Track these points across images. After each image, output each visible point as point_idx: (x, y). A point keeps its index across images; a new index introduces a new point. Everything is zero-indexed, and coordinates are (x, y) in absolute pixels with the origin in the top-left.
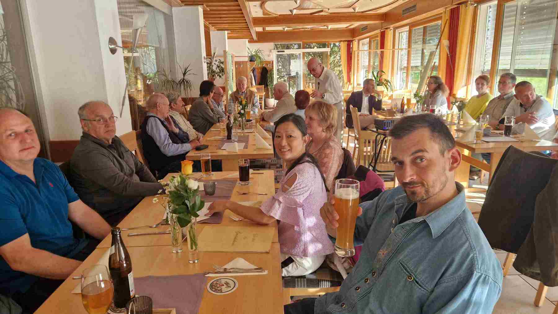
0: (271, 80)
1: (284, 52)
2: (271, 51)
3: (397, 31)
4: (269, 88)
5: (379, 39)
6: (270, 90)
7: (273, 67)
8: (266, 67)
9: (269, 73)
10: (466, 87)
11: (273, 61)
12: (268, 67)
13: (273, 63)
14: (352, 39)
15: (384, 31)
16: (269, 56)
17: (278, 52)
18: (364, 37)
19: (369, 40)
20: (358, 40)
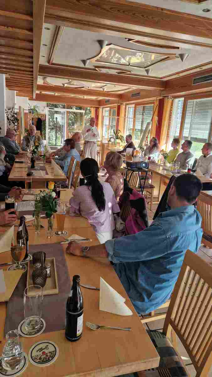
1: (54, 109)
2: (44, 108)
3: (127, 106)
5: (116, 109)
7: (45, 118)
8: (41, 118)
10: (166, 145)
11: (46, 115)
12: (43, 118)
13: (46, 116)
15: (120, 105)
16: (43, 111)
17: (50, 109)
18: (107, 107)
19: (109, 108)
20: (103, 108)
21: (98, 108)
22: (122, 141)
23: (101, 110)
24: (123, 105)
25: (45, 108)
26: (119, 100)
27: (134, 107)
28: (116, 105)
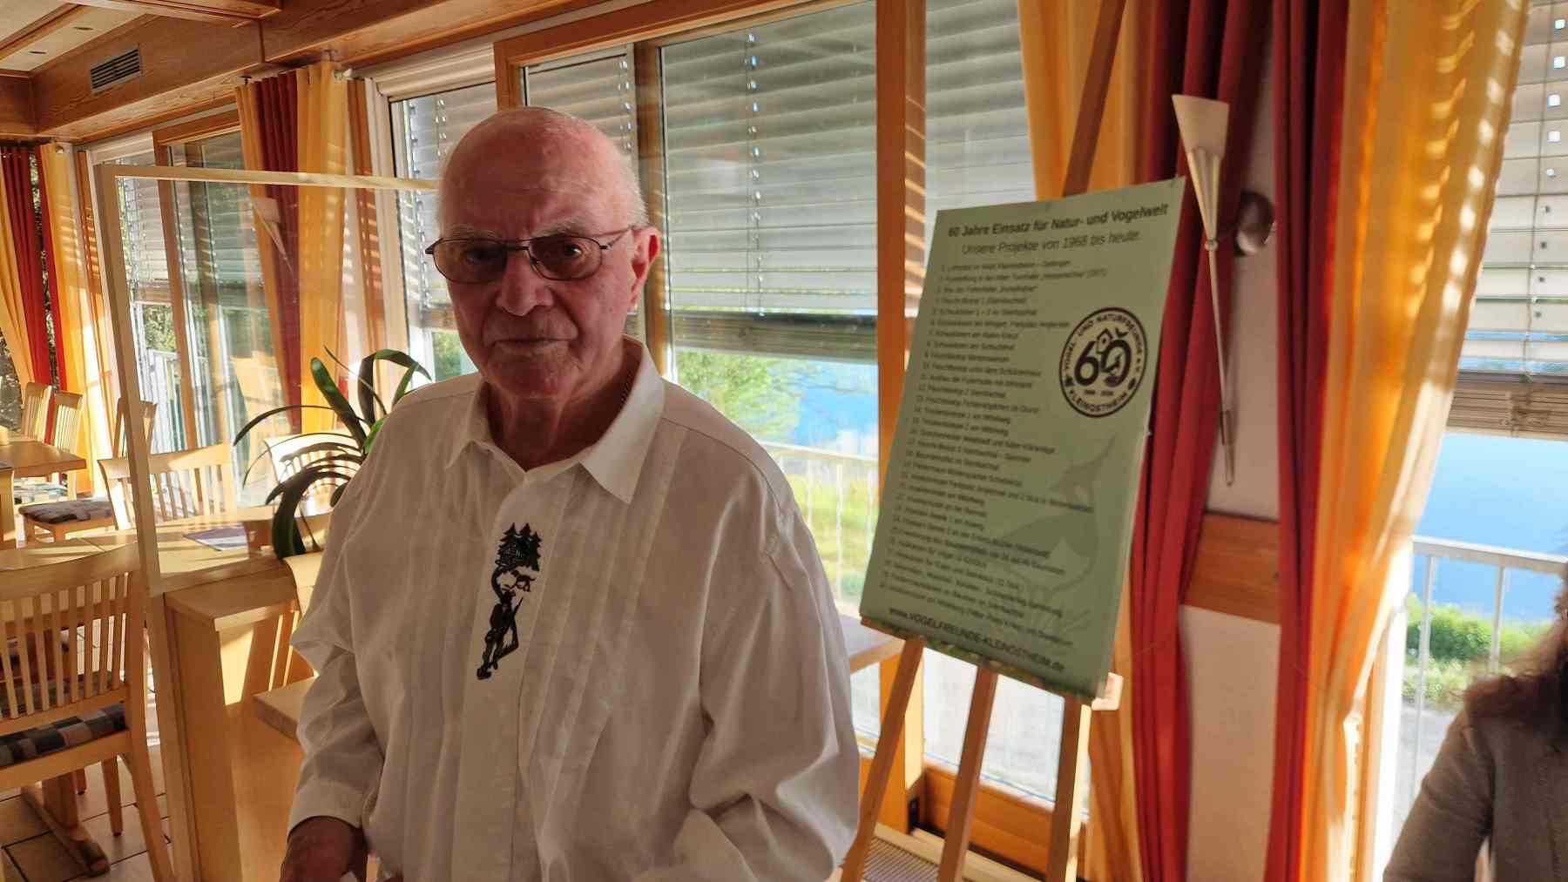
3: (368, 81)
14: (28, 134)
15: (288, 80)
18: (117, 125)
19: (152, 138)
20: (75, 144)
21: (33, 147)
23: (58, 161)
24: (326, 66)
26: (261, 23)
27: (493, 79)
28: (224, 84)
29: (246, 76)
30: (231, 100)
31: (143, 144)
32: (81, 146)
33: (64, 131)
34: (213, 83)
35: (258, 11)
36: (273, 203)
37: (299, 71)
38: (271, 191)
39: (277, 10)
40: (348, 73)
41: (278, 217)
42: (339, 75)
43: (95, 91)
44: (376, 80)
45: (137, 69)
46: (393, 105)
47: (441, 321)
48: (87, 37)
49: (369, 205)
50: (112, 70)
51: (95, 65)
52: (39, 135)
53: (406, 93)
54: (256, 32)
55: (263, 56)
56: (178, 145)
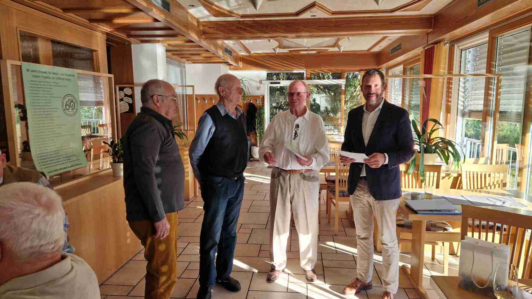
0: (260, 122)
1: (279, 83)
3: (456, 45)
4: (258, 132)
5: (421, 63)
6: (258, 135)
7: (263, 103)
8: (255, 104)
9: (258, 111)
11: (263, 97)
12: (258, 103)
15: (433, 48)
16: (258, 88)
17: (271, 83)
18: (396, 63)
19: (403, 66)
20: (386, 69)
22: (447, 159)
24: (442, 43)
25: (263, 81)
26: (428, 34)
27: (488, 42)
28: (419, 51)
29: (424, 48)
30: (419, 55)
31: (401, 68)
32: (388, 69)
33: (385, 66)
34: (416, 50)
35: (428, 31)
36: (424, 82)
37: (436, 46)
38: (425, 79)
39: (432, 30)
40: (448, 45)
41: (425, 86)
42: (445, 45)
43: (391, 55)
44: (458, 45)
45: (400, 49)
46: (462, 52)
47: (468, 116)
48: (390, 42)
49: (451, 81)
50: (395, 50)
51: (391, 49)
52: (379, 67)
53: (466, 48)
54: (427, 36)
55: (428, 42)
56: (409, 67)
